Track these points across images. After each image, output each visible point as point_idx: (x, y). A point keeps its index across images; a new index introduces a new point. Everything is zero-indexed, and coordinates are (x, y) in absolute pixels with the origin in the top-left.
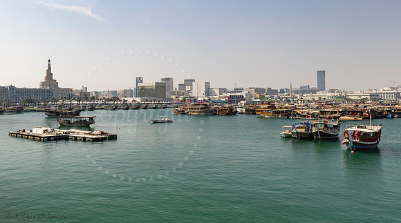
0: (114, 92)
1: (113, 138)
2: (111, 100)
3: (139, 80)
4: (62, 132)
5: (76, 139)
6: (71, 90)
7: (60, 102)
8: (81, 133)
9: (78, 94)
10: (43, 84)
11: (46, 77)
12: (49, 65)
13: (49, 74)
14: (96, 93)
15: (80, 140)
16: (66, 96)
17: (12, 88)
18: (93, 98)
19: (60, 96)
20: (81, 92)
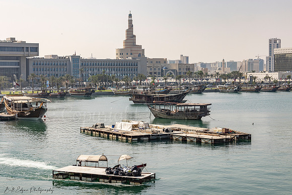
0: (232, 64)
1: (245, 139)
2: (229, 76)
3: (274, 43)
4: (160, 128)
5: (184, 140)
6: (165, 61)
7: (150, 80)
8: (192, 131)
9: (176, 68)
10: (121, 52)
11: (126, 42)
12: (130, 22)
13: (130, 36)
14: (203, 65)
15: (192, 141)
16: (157, 71)
17: (76, 58)
18: (201, 73)
19: (148, 70)
20: (180, 63)
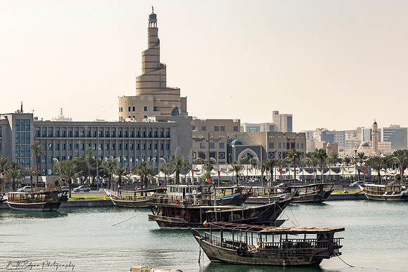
0: (397, 133)
2: (388, 163)
6: (236, 126)
7: (199, 171)
9: (261, 141)
10: (131, 105)
11: (142, 81)
12: (153, 33)
13: (154, 68)
14: (326, 135)
16: (217, 149)
17: (23, 119)
18: (321, 155)
19: (196, 147)
20: (272, 131)
